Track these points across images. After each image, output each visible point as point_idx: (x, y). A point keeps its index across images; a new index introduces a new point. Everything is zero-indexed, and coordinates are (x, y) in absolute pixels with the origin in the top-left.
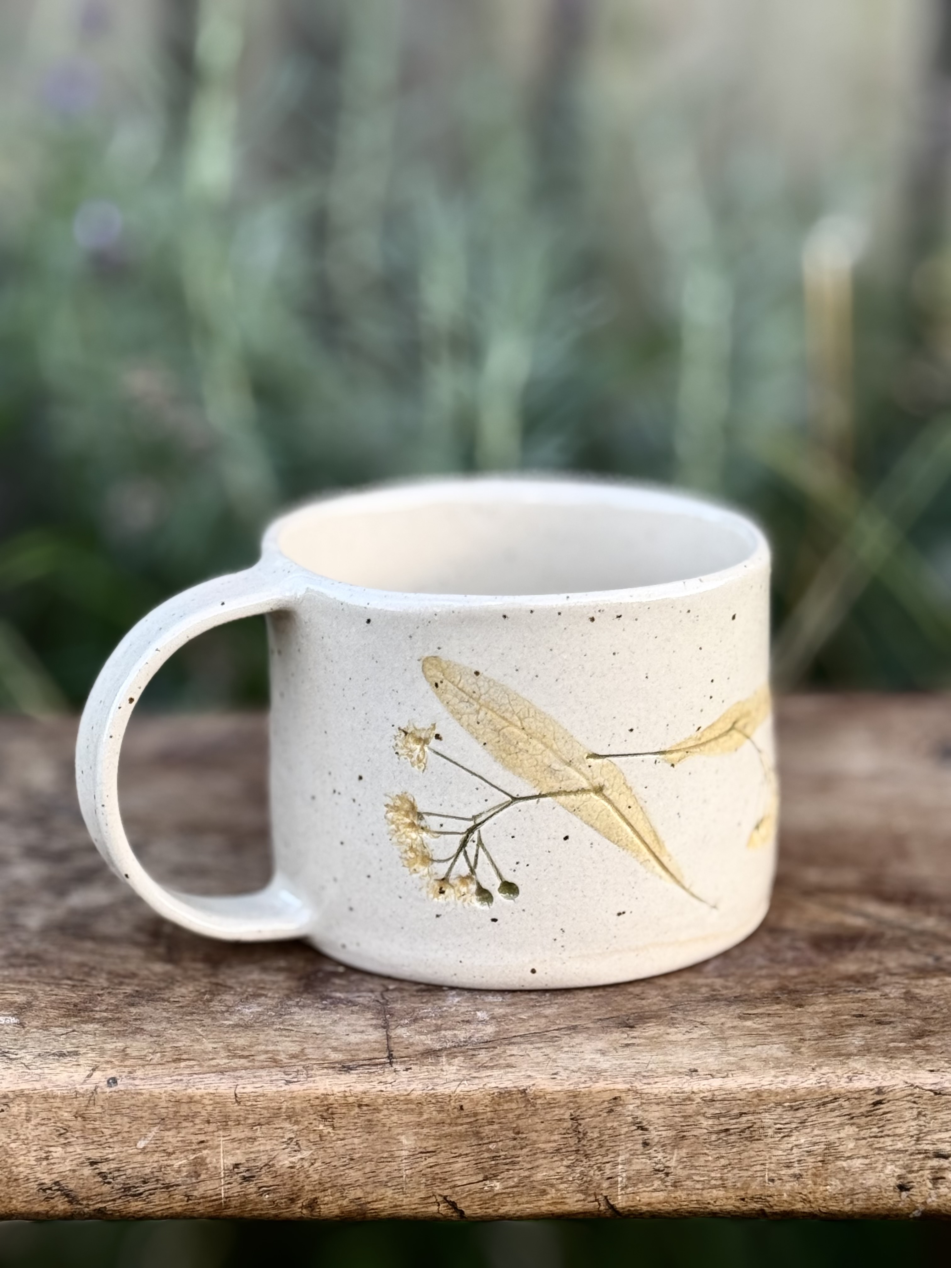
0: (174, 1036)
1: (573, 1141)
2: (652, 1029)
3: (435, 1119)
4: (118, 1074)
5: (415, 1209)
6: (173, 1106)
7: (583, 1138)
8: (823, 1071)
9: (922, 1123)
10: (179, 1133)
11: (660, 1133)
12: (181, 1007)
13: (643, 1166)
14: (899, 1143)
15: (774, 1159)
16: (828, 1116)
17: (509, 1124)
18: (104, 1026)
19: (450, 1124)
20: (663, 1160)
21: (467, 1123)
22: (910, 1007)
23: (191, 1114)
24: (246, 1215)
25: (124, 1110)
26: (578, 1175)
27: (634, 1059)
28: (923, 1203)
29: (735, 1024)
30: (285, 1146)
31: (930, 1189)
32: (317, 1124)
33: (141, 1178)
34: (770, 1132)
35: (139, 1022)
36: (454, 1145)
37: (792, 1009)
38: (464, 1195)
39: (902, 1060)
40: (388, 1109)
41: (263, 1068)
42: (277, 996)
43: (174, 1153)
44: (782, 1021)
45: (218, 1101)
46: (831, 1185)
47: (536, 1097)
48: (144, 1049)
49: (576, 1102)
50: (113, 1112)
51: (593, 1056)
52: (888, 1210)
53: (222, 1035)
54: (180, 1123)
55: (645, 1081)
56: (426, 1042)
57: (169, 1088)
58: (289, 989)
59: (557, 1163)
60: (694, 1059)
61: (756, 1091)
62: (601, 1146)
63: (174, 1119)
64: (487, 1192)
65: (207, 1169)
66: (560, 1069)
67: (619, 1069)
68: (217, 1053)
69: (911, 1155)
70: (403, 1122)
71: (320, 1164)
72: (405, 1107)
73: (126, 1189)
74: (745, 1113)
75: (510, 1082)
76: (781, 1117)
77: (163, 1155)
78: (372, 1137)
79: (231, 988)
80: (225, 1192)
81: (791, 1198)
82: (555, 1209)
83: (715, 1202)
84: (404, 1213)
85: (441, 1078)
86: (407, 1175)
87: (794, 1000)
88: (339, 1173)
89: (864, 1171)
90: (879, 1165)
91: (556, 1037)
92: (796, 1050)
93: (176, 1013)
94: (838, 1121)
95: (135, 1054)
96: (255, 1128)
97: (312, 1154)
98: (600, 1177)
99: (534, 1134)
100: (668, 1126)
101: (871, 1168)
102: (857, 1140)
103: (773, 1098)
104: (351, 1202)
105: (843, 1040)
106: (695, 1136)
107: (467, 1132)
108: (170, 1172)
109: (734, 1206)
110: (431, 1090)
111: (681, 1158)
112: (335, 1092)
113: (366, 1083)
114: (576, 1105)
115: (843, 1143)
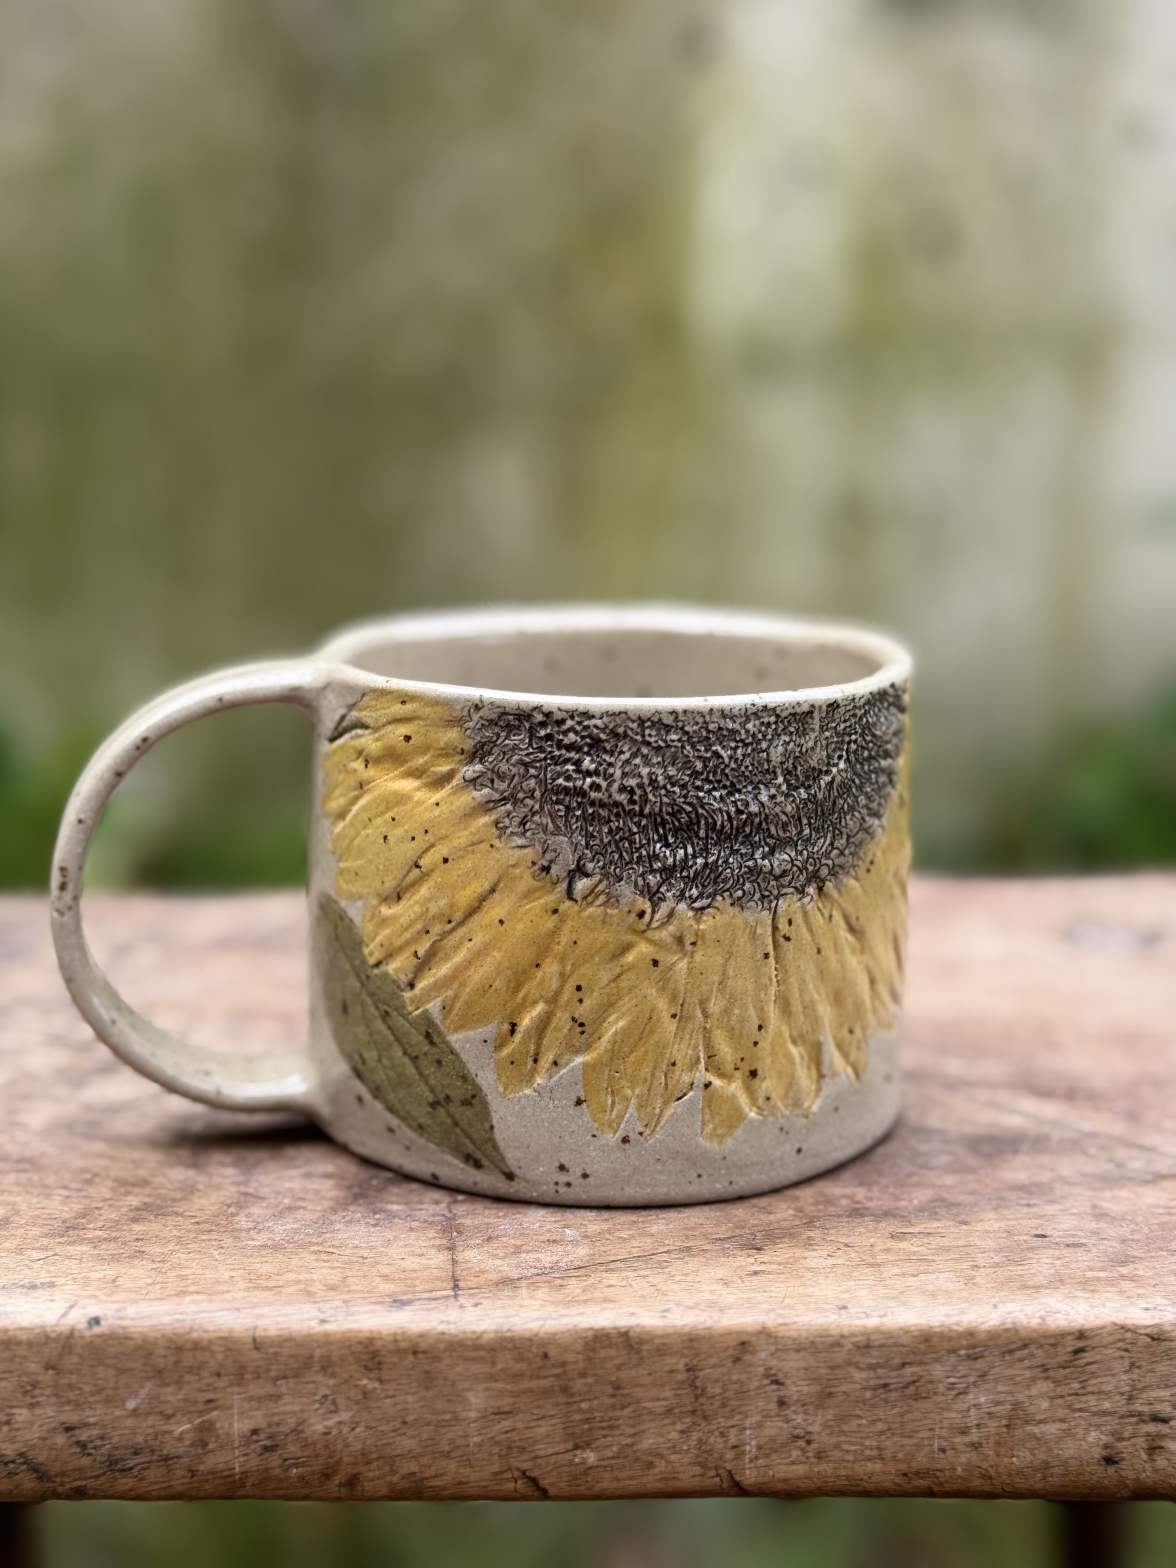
0: (183, 1261)
1: (688, 1399)
2: (785, 1251)
3: (512, 1369)
4: (103, 1312)
5: (485, 1487)
6: (173, 1354)
7: (702, 1395)
8: (1007, 1309)
9: (1135, 1377)
10: (180, 1389)
11: (800, 1388)
12: (197, 1223)
13: (778, 1431)
14: (1105, 1403)
15: (945, 1423)
16: (1016, 1367)
17: (607, 1377)
18: (95, 1247)
19: (531, 1377)
20: (804, 1424)
21: (552, 1376)
23: (196, 1365)
25: (109, 1360)
26: (695, 1443)
27: (765, 1292)
28: (1134, 1480)
29: (888, 1245)
30: (317, 1406)
31: (1144, 1461)
32: (359, 1377)
33: (131, 1448)
34: (941, 1388)
35: (140, 1243)
36: (536, 1404)
37: (956, 1227)
38: (550, 1468)
39: (1106, 1295)
40: (451, 1357)
41: (291, 1303)
42: (319, 1208)
43: (173, 1415)
44: (946, 1242)
45: (231, 1346)
46: (1018, 1456)
47: (641, 1341)
48: (140, 1278)
49: (691, 1348)
50: (95, 1363)
51: (712, 1288)
52: (1090, 1488)
53: (245, 1260)
54: (182, 1376)
56: (501, 1269)
58: (336, 1200)
59: (668, 1427)
60: (841, 1292)
61: (922, 1334)
62: (724, 1405)
63: (174, 1371)
64: (577, 1464)
65: (218, 1436)
66: (671, 1305)
67: (746, 1305)
68: (235, 1283)
69: (1122, 1417)
70: (470, 1373)
71: (363, 1429)
72: (474, 1354)
73: (112, 1463)
74: (909, 1363)
75: (608, 1321)
76: (955, 1369)
77: (160, 1418)
78: (431, 1393)
79: (263, 1199)
80: (240, 1466)
81: (966, 1473)
82: (664, 1486)
83: (870, 1478)
84: (473, 1491)
85: (519, 1317)
87: (956, 1215)
88: (388, 1441)
89: (1061, 1439)
90: (1080, 1432)
91: (665, 1262)
92: (970, 1281)
93: (189, 1231)
94: (1028, 1374)
95: (129, 1285)
96: (279, 1383)
97: (353, 1416)
98: (722, 1446)
99: (638, 1389)
100: (810, 1379)
101: (1070, 1435)
102: (1053, 1398)
103: (945, 1345)
104: (403, 1478)
105: (1027, 1267)
106: (845, 1393)
107: (553, 1386)
108: (168, 1440)
109: (894, 1483)
110: (507, 1332)
111: (827, 1422)
112: (383, 1336)
113: (424, 1324)
114: (693, 1352)
115: (1034, 1402)
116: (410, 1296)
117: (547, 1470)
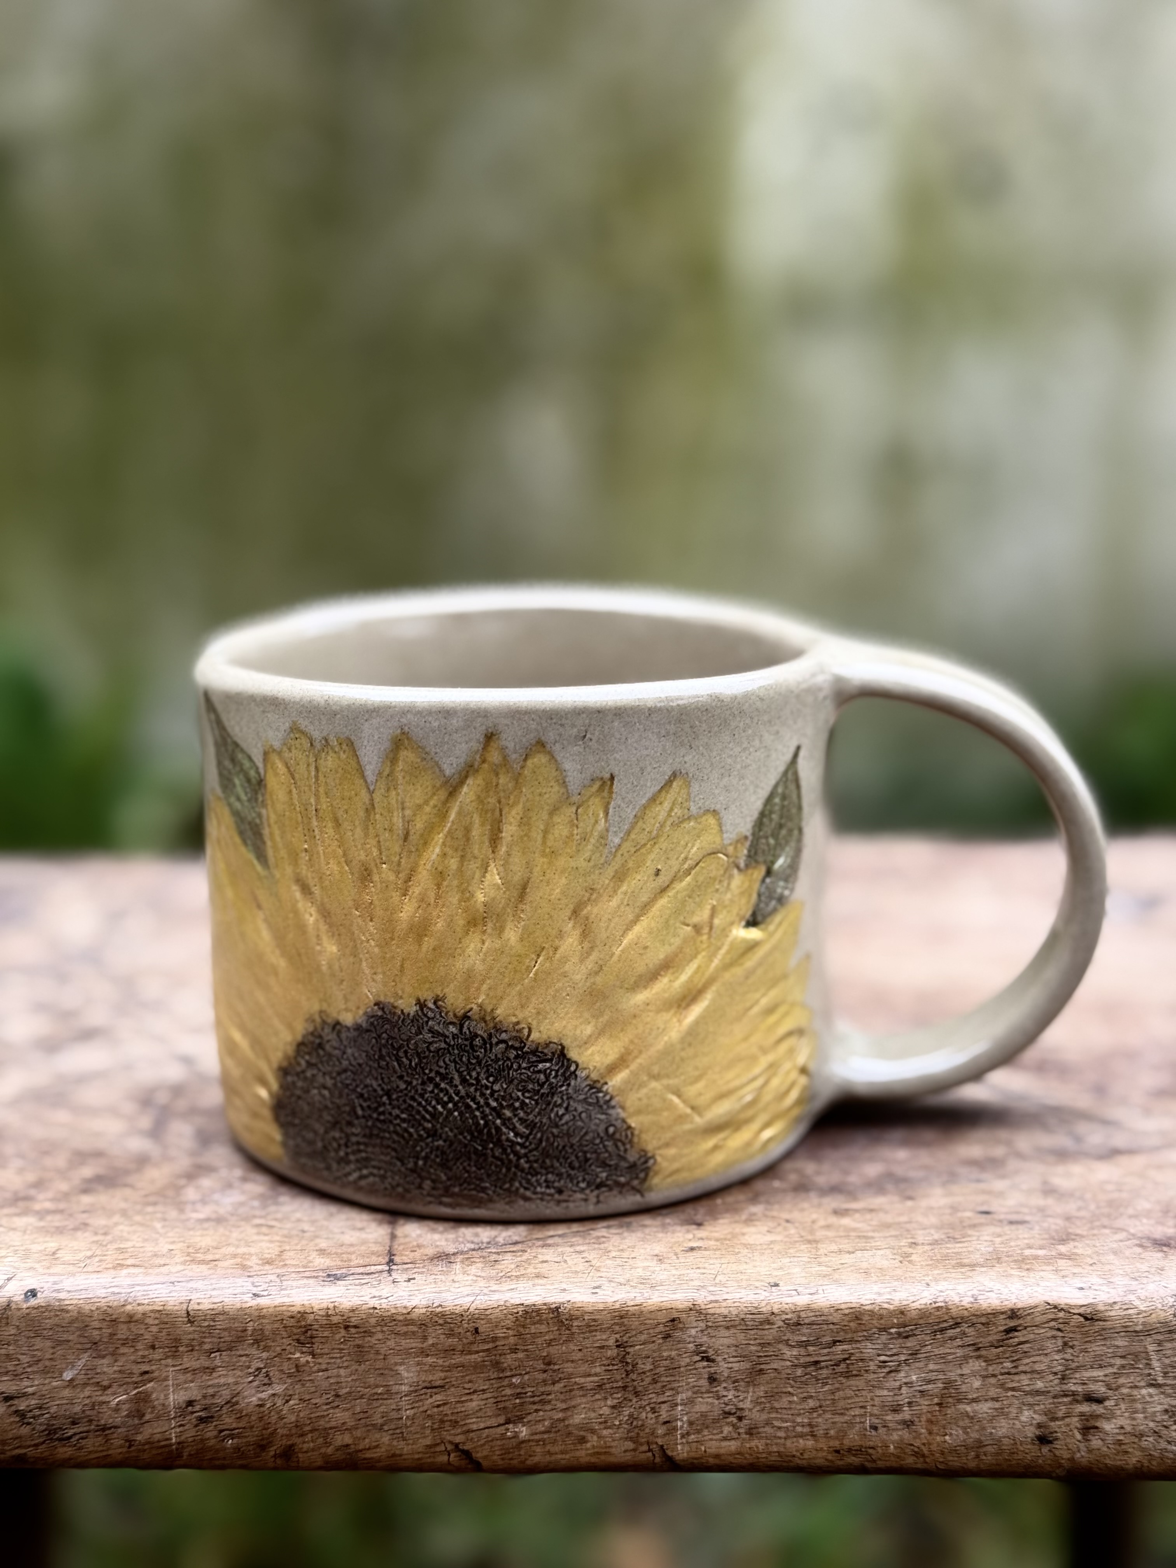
0: (125, 1234)
1: (619, 1375)
2: (724, 1227)
3: (443, 1344)
4: (40, 1285)
5: (419, 1459)
6: (109, 1327)
7: (632, 1371)
8: (940, 1288)
9: (1068, 1356)
10: (116, 1361)
11: (730, 1365)
12: (146, 1196)
13: (709, 1407)
14: (1038, 1382)
15: (877, 1401)
16: (947, 1345)
17: (537, 1352)
18: (41, 1219)
19: (462, 1352)
20: (735, 1400)
21: (483, 1351)
23: (131, 1337)
25: (45, 1332)
26: (627, 1418)
27: (699, 1268)
28: (1069, 1459)
29: (830, 1221)
30: (251, 1378)
31: (1079, 1441)
32: (293, 1351)
33: (69, 1417)
34: (872, 1366)
35: (85, 1216)
36: (467, 1378)
37: (901, 1203)
38: (482, 1442)
39: (1042, 1273)
40: (382, 1331)
41: (225, 1277)
43: (109, 1387)
44: (888, 1218)
45: (165, 1320)
46: (951, 1435)
47: (572, 1318)
48: (80, 1251)
49: (622, 1325)
50: (32, 1334)
52: (1025, 1467)
53: (185, 1233)
54: (117, 1348)
55: (711, 1298)
56: (438, 1243)
57: (104, 1303)
59: (599, 1403)
60: (774, 1269)
61: (853, 1313)
62: (655, 1382)
63: (110, 1343)
64: (510, 1438)
65: (154, 1407)
66: (604, 1281)
67: (678, 1282)
68: (173, 1257)
69: (1055, 1397)
70: (402, 1348)
71: (297, 1402)
72: (405, 1329)
73: (51, 1432)
74: (839, 1341)
75: (539, 1298)
76: (886, 1346)
77: (96, 1388)
78: (363, 1366)
80: (176, 1437)
81: (899, 1450)
82: (597, 1460)
83: (802, 1454)
85: (451, 1292)
86: (408, 1417)
87: (902, 1191)
88: (322, 1414)
89: (994, 1417)
90: (1013, 1411)
92: (905, 1258)
93: (136, 1203)
94: (960, 1352)
95: (68, 1258)
96: (213, 1355)
97: (286, 1389)
98: (654, 1421)
99: (569, 1364)
100: (741, 1356)
101: (1003, 1414)
102: (985, 1377)
103: (874, 1322)
104: (337, 1450)
105: (966, 1245)
106: (776, 1370)
107: (484, 1361)
108: (105, 1410)
109: (826, 1460)
110: (437, 1307)
111: (758, 1398)
112: (315, 1310)
113: (356, 1298)
114: (624, 1328)
115: (966, 1381)
116: (344, 1271)
117: (479, 1443)
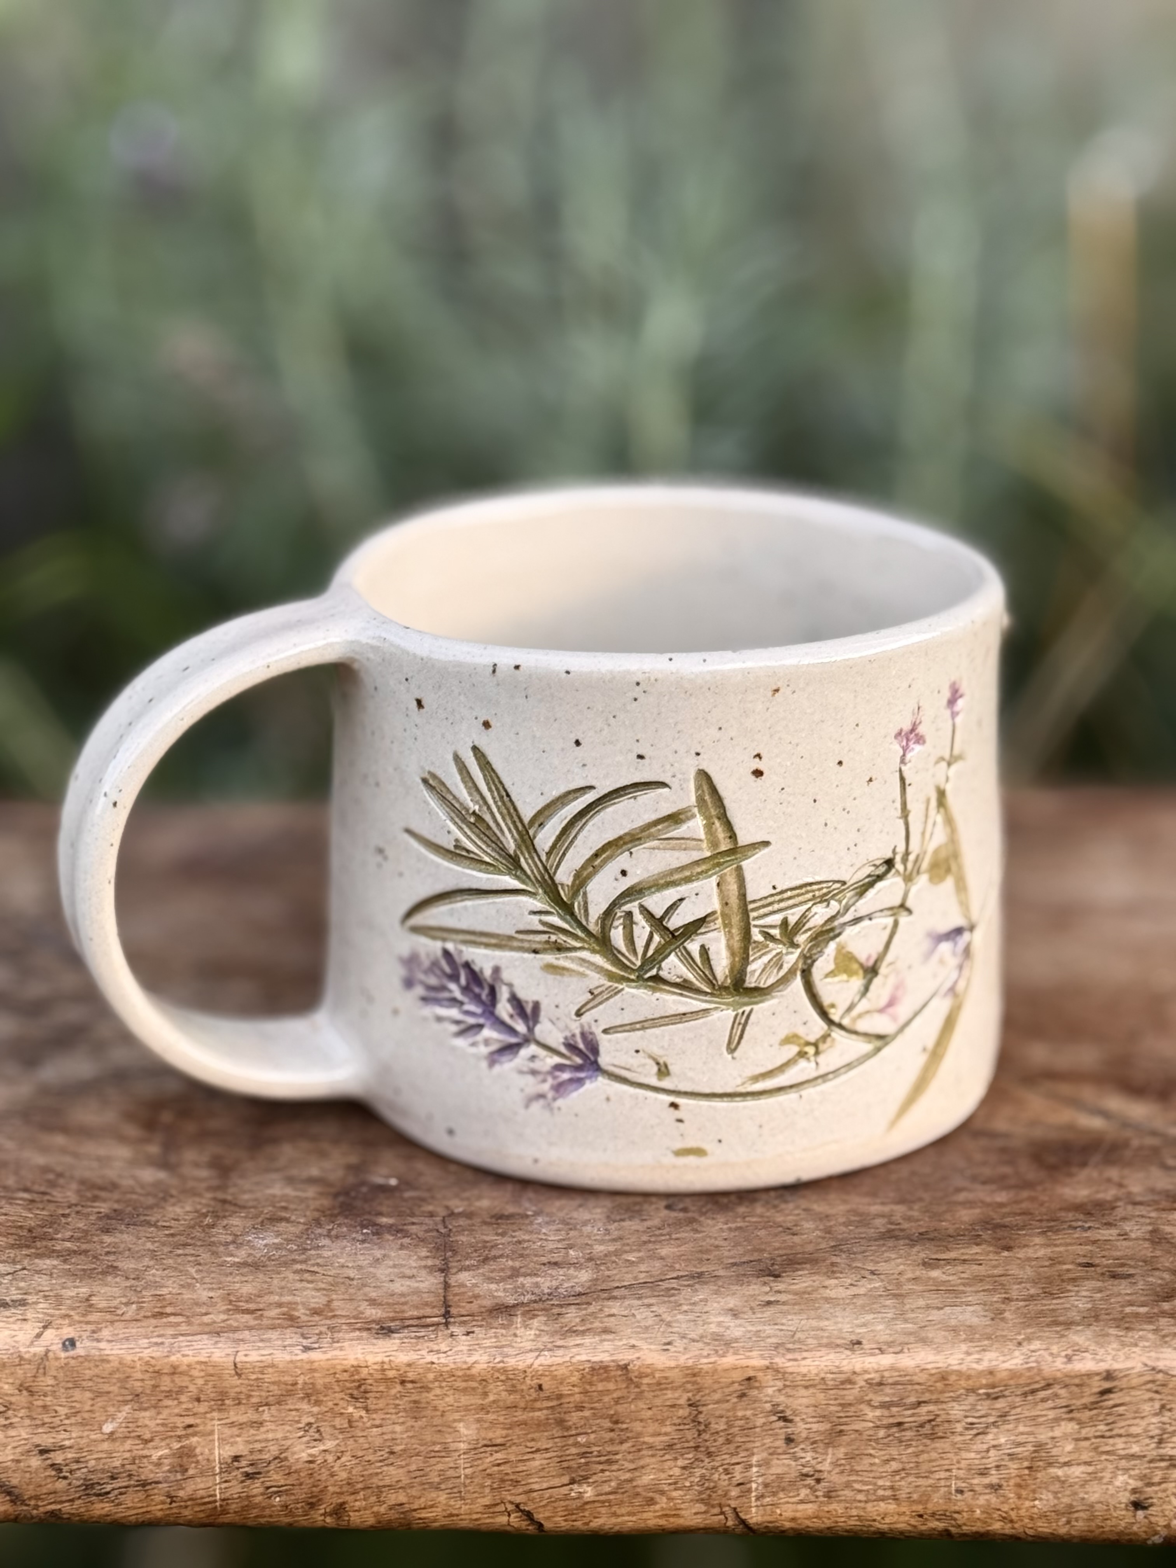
0: (158, 1279)
1: (689, 1435)
2: (804, 1279)
3: (505, 1401)
4: (78, 1334)
5: (476, 1520)
6: (151, 1378)
7: (704, 1431)
8: (1032, 1347)
9: (1165, 1419)
10: (159, 1413)
11: (808, 1426)
12: (172, 1235)
13: (786, 1469)
14: (1134, 1446)
15: (963, 1464)
16: (1038, 1407)
17: (605, 1410)
18: (65, 1261)
19: (525, 1409)
20: (813, 1462)
21: (547, 1408)
22: (1158, 1253)
23: (175, 1389)
24: (250, 1523)
25: (84, 1383)
26: (698, 1479)
27: (776, 1324)
28: (1165, 1526)
29: (918, 1273)
30: (302, 1433)
32: (345, 1405)
33: (108, 1472)
34: (959, 1427)
35: (112, 1258)
36: (530, 1436)
37: (996, 1253)
38: (545, 1502)
39: (1141, 1333)
40: (441, 1387)
41: (273, 1328)
42: (303, 1220)
43: (151, 1440)
44: (981, 1270)
45: (211, 1371)
46: (1041, 1499)
47: (641, 1376)
48: (115, 1298)
49: (695, 1383)
50: (70, 1385)
51: (721, 1319)
52: (1118, 1533)
53: (223, 1279)
54: (160, 1400)
55: (789, 1356)
56: (496, 1294)
57: (146, 1354)
58: (321, 1211)
59: (669, 1463)
60: (858, 1326)
61: (939, 1373)
62: (728, 1442)
63: (152, 1395)
64: (574, 1499)
65: (197, 1462)
66: (675, 1337)
67: (754, 1339)
68: (214, 1305)
69: (1151, 1461)
70: (461, 1405)
71: (349, 1458)
72: (464, 1385)
73: (88, 1486)
74: (924, 1402)
75: (606, 1354)
76: (973, 1407)
77: (137, 1442)
78: (419, 1423)
79: (243, 1207)
80: (220, 1493)
81: (985, 1515)
82: (666, 1523)
83: (883, 1518)
84: (464, 1524)
85: (513, 1347)
86: (466, 1476)
87: (1000, 1239)
88: (375, 1471)
89: (1086, 1482)
90: (1107, 1475)
91: (673, 1289)
92: (998, 1315)
93: (164, 1244)
94: (1051, 1414)
95: (103, 1305)
96: (261, 1409)
97: (338, 1445)
98: (727, 1482)
99: (637, 1423)
100: (820, 1417)
101: (1096, 1478)
102: (1077, 1440)
103: (963, 1383)
104: (391, 1509)
105: (1063, 1301)
106: (857, 1431)
107: (548, 1419)
108: (146, 1465)
109: (909, 1525)
110: (499, 1363)
111: (838, 1460)
112: (369, 1364)
113: (412, 1352)
114: (696, 1387)
115: (1058, 1444)
117: (541, 1504)
